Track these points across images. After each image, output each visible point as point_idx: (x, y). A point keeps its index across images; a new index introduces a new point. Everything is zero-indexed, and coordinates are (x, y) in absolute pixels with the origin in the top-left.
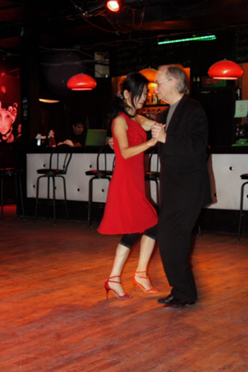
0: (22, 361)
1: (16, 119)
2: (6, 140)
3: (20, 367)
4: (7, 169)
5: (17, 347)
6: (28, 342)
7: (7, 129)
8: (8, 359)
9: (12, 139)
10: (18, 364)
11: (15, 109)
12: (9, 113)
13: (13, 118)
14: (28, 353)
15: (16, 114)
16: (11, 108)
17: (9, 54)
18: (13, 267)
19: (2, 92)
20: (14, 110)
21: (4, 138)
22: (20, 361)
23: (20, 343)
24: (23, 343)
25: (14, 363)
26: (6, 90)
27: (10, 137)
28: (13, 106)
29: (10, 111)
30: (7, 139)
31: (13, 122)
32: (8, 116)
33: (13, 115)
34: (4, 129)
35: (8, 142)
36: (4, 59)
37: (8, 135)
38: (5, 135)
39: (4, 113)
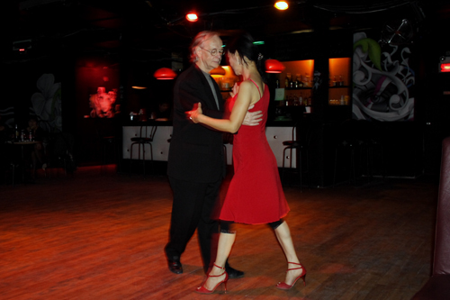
1: (114, 101)
2: (106, 117)
7: (108, 107)
9: (111, 115)
13: (112, 100)
16: (110, 92)
19: (104, 81)
20: (113, 94)
21: (105, 115)
28: (113, 91)
29: (110, 95)
31: (112, 103)
32: (108, 99)
33: (112, 97)
34: (105, 108)
35: (108, 117)
37: (108, 113)
38: (106, 113)
39: (106, 96)
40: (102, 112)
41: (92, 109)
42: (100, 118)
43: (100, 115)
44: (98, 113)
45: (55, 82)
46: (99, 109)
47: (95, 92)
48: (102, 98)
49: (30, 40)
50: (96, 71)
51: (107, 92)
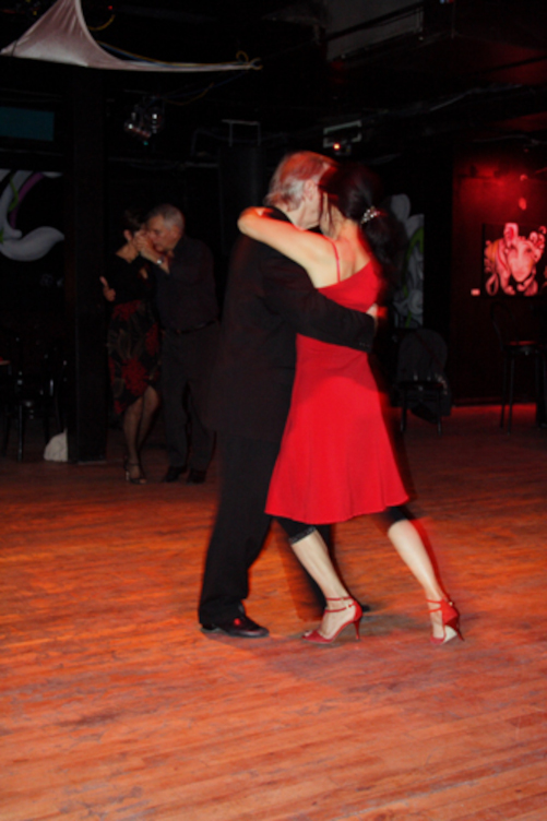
0: (522, 717)
1: (543, 255)
2: (522, 293)
3: (517, 731)
4: (522, 343)
5: (514, 688)
6: (536, 679)
7: (527, 271)
8: (497, 710)
9: (535, 289)
10: (515, 722)
11: (542, 237)
12: (531, 245)
13: (538, 253)
14: (534, 704)
15: (542, 246)
16: (534, 235)
17: (535, 142)
18: (520, 523)
19: (520, 209)
20: (539, 239)
21: (520, 288)
22: (517, 718)
23: (520, 680)
24: (526, 680)
25: (507, 721)
26: (528, 205)
27: (530, 285)
28: (539, 232)
29: (532, 241)
30: (526, 290)
31: (536, 260)
32: (529, 250)
33: (538, 247)
34: (520, 272)
35: (527, 294)
36: (526, 150)
37: (527, 283)
38: (522, 283)
39: (521, 245)
40: (512, 281)
41: (490, 275)
42: (508, 296)
43: (509, 290)
44: (504, 283)
45: (412, 213)
46: (505, 275)
47: (498, 234)
48: (513, 247)
49: (358, 123)
50: (500, 186)
51: (524, 233)
